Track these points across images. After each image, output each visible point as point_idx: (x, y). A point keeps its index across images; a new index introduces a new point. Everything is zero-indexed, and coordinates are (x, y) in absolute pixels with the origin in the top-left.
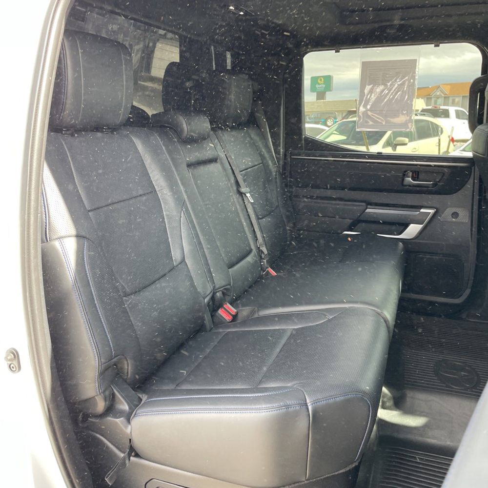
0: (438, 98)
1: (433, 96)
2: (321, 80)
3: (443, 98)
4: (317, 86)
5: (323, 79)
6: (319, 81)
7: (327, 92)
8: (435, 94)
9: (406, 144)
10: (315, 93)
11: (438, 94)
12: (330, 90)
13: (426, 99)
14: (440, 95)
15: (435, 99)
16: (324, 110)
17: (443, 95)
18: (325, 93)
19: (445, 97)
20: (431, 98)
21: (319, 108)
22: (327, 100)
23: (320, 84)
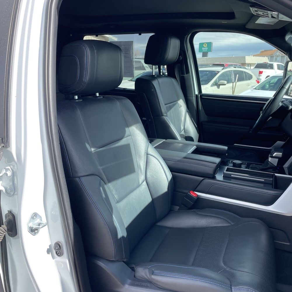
0: (278, 56)
1: (274, 55)
2: (205, 45)
3: (281, 57)
4: (203, 48)
5: (206, 44)
6: (204, 46)
7: (209, 52)
8: (275, 54)
9: (225, 85)
10: (202, 53)
11: (278, 54)
12: (211, 51)
13: (270, 57)
14: (279, 55)
15: (276, 57)
16: (206, 63)
17: (281, 55)
18: (208, 52)
19: (282, 56)
20: (273, 57)
21: (203, 62)
22: (208, 57)
23: (205, 47)
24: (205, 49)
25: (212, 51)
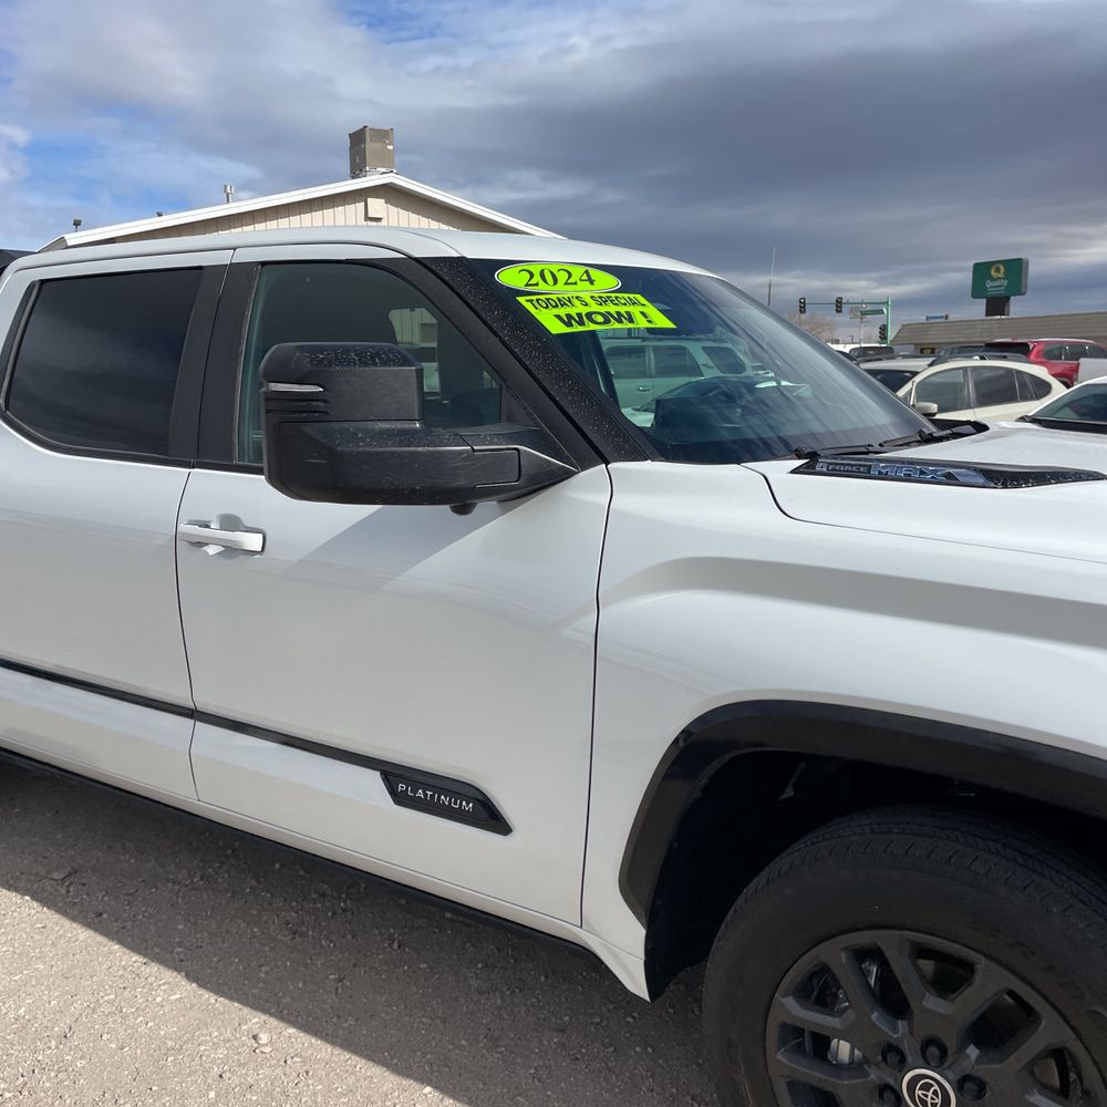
2: (998, 270)
4: (989, 284)
5: (1002, 268)
6: (993, 273)
7: (1012, 298)
10: (985, 300)
12: (1020, 293)
18: (1008, 298)
22: (1011, 316)
23: (996, 280)
24: (997, 285)
25: (1024, 294)
